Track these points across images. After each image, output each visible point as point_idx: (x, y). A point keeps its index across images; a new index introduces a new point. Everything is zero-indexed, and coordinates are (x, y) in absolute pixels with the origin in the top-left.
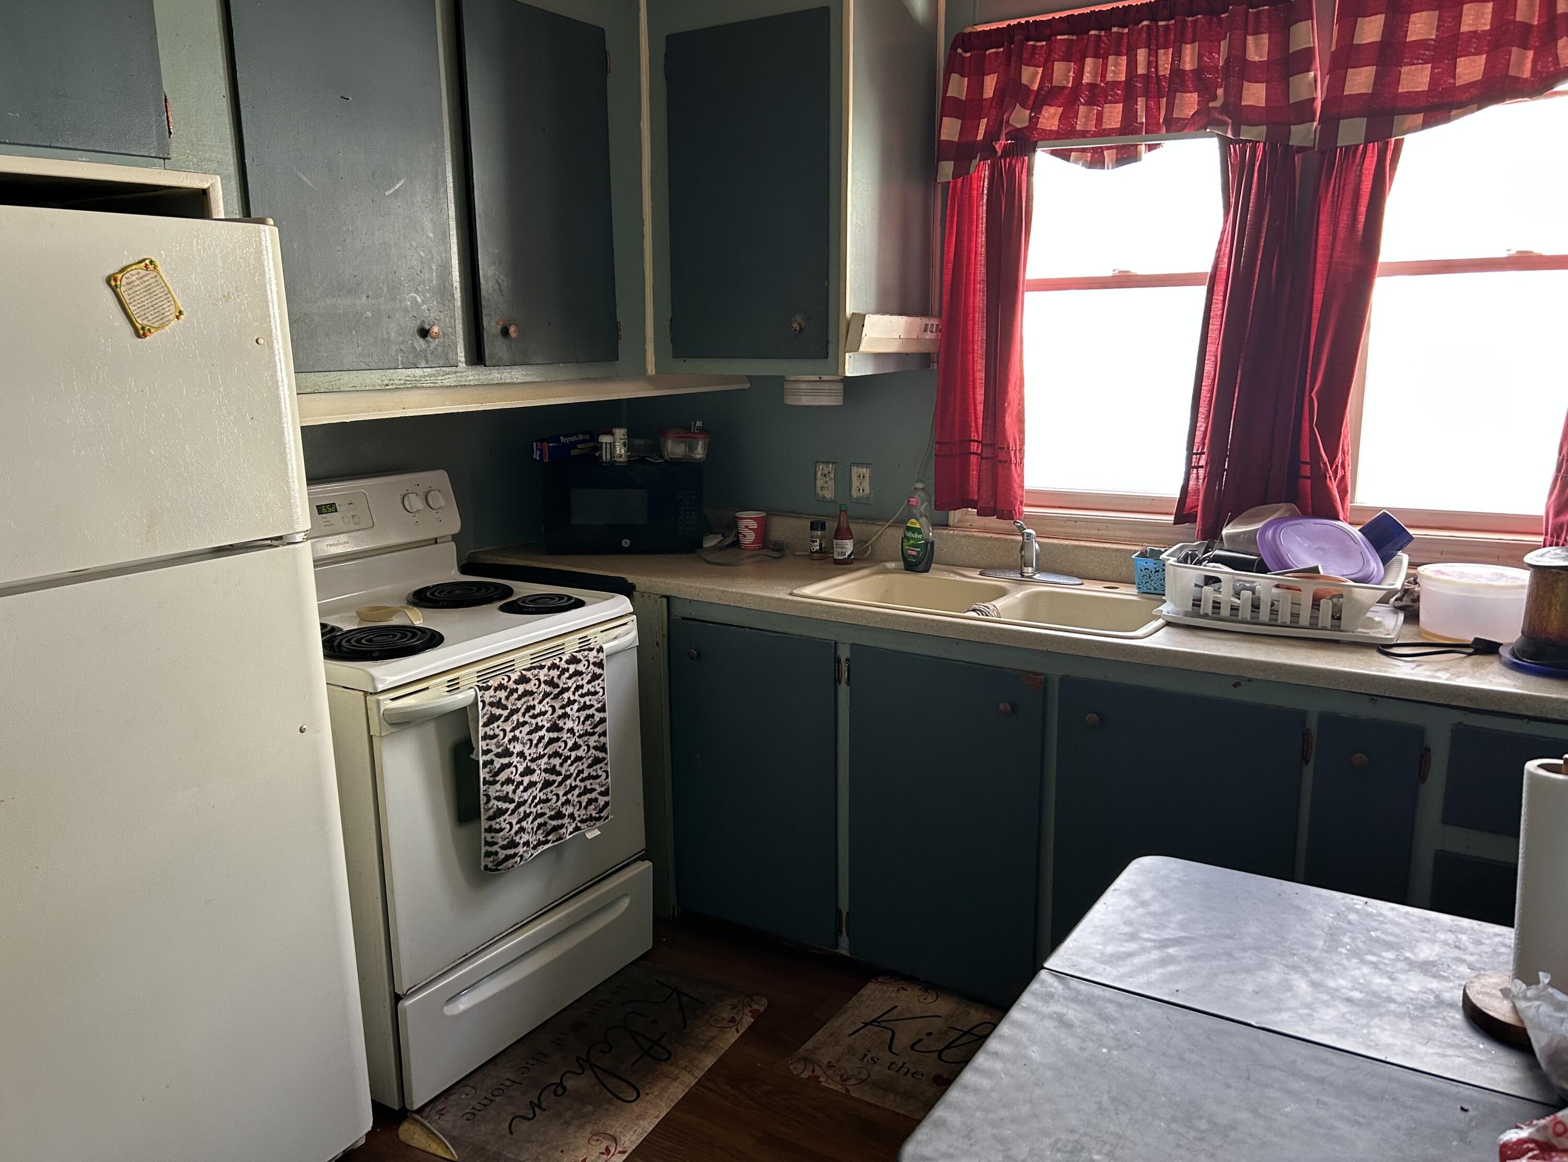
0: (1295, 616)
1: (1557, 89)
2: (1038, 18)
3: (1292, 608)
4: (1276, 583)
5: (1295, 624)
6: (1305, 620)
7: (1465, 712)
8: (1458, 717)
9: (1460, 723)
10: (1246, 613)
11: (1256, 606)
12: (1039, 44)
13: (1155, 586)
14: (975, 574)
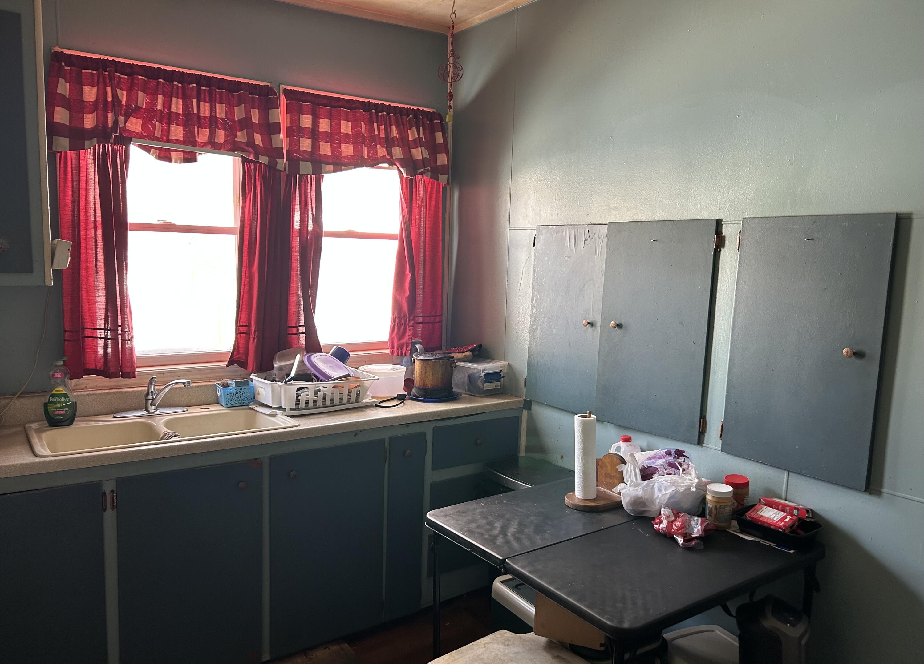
0: (341, 399)
1: (380, 165)
2: (122, 60)
3: (340, 396)
4: (334, 385)
5: (341, 404)
6: (345, 401)
7: (436, 422)
8: (434, 424)
9: (435, 426)
10: (320, 403)
11: (324, 398)
12: (122, 76)
13: (235, 402)
14: (110, 418)
